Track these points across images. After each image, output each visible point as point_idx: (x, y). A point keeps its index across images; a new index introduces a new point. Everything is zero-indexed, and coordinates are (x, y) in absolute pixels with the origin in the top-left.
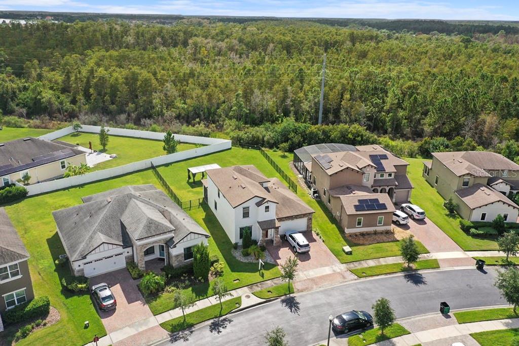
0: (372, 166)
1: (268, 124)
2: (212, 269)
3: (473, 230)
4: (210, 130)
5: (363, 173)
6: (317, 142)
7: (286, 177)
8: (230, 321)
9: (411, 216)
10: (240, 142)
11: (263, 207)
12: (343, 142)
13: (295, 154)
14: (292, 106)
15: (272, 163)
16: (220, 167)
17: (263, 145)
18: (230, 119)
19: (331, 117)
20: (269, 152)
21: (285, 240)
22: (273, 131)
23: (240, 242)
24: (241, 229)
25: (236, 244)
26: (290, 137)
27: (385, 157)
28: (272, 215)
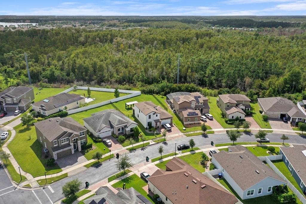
0: (194, 101)
1: (155, 84)
2: (140, 135)
3: (228, 122)
4: (131, 87)
5: (191, 103)
6: (176, 91)
7: (163, 106)
8: (147, 148)
9: (208, 118)
10: (144, 92)
11: (155, 115)
12: (187, 91)
13: (167, 96)
14: (166, 75)
15: (158, 100)
16: (138, 102)
17: (154, 93)
18: (139, 82)
19: (183, 80)
20: (157, 96)
21: (163, 126)
22: (158, 87)
23: (148, 127)
24: (148, 123)
25: (146, 128)
26: (165, 89)
27: (200, 97)
28: (158, 118)
